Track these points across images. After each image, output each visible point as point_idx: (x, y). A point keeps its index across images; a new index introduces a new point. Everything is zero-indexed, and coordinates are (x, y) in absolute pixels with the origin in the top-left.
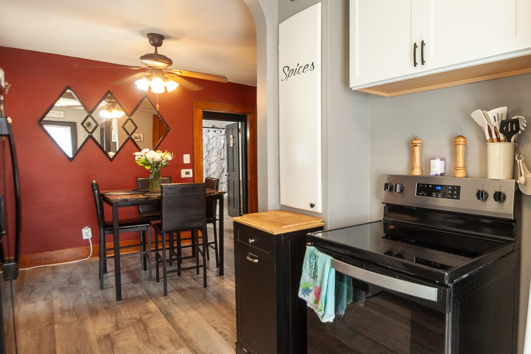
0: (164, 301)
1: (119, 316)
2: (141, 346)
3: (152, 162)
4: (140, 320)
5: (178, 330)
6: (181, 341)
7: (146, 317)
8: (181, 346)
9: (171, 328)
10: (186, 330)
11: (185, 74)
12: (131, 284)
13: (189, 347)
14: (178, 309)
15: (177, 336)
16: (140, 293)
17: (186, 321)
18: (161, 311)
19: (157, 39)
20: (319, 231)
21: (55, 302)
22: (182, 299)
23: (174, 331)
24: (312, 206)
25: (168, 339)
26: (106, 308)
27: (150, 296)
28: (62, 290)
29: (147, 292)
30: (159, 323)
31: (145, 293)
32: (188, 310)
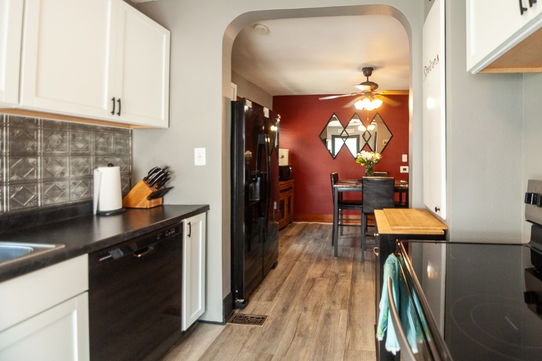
0: (359, 267)
1: (329, 267)
2: (324, 295)
3: (366, 160)
4: (337, 276)
5: (352, 293)
6: (348, 303)
7: (342, 274)
8: (345, 308)
9: (349, 290)
10: (357, 295)
11: (387, 93)
12: (349, 247)
13: (349, 311)
14: (363, 276)
15: (348, 298)
16: (350, 256)
17: (362, 289)
18: (352, 273)
19: (368, 71)
20: (433, 240)
21: (308, 247)
22: (371, 269)
23: (349, 293)
24: (436, 209)
25: (341, 298)
26: (326, 260)
27: (354, 260)
28: (315, 240)
29: (354, 256)
30: (345, 283)
31: (353, 257)
32: (369, 279)
